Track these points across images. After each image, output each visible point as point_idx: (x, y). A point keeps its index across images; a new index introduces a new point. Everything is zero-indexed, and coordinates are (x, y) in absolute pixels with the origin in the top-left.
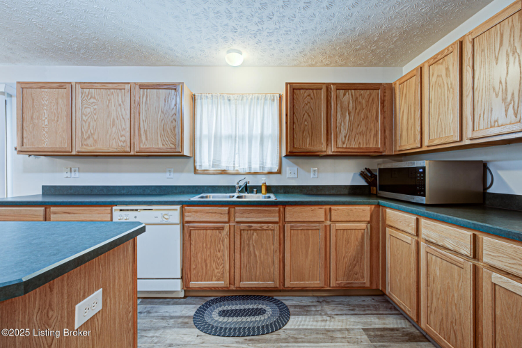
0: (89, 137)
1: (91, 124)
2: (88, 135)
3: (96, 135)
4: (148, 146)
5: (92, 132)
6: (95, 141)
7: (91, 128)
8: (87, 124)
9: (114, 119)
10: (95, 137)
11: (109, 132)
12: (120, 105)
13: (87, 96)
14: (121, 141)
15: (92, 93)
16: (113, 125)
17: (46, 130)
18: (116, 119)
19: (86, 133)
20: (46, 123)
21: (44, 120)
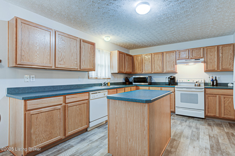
0: (61, 60)
1: (63, 54)
2: (61, 59)
3: (65, 59)
4: (85, 67)
5: (63, 58)
6: (64, 62)
7: (62, 56)
8: (61, 53)
9: (72, 53)
10: (64, 60)
11: (71, 59)
12: (75, 47)
13: (61, 39)
14: (75, 64)
15: (63, 38)
16: (72, 56)
17: (38, 53)
18: (73, 53)
19: (60, 58)
20: (37, 49)
21: (37, 47)
